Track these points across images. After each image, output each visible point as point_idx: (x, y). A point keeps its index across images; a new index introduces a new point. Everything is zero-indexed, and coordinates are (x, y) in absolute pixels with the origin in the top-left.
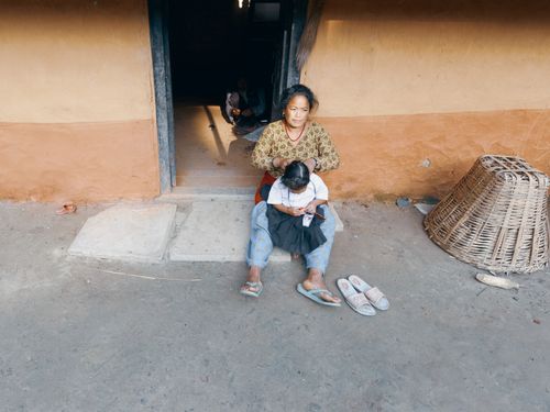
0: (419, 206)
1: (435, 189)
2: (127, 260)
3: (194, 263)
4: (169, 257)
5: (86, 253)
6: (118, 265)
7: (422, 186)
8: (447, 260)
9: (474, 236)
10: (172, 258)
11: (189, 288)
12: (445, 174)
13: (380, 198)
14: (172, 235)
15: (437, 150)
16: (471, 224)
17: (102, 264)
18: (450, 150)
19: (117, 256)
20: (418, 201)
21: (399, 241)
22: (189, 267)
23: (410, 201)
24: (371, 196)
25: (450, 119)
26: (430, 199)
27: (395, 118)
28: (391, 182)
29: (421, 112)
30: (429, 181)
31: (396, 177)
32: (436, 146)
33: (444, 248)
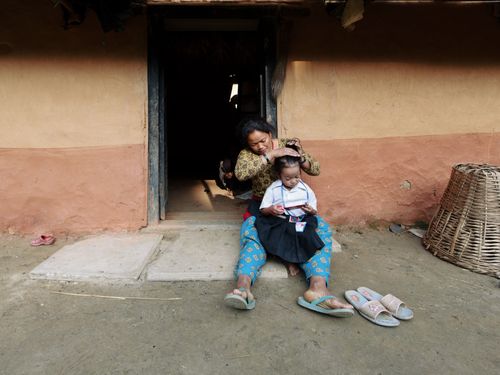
0: (413, 231)
1: (423, 213)
2: (96, 281)
3: (175, 282)
4: (146, 277)
5: (50, 275)
6: (84, 287)
7: (410, 210)
8: (462, 272)
10: (150, 277)
11: (165, 308)
12: (428, 197)
13: (373, 224)
14: (154, 258)
15: (412, 171)
16: (471, 227)
17: (66, 286)
18: (422, 171)
19: (86, 277)
20: (411, 227)
21: (403, 259)
22: (169, 288)
23: (403, 227)
24: (363, 223)
25: (416, 142)
26: (421, 224)
27: (367, 141)
28: (380, 206)
29: (388, 135)
30: (415, 204)
31: (383, 200)
32: (411, 168)
33: (453, 262)
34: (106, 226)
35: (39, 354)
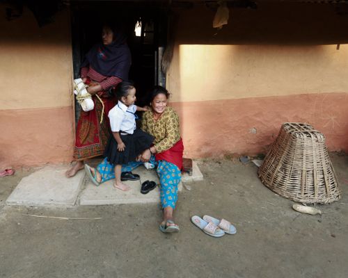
0: (255, 162)
1: (264, 149)
2: (49, 206)
3: (97, 206)
4: (79, 202)
5: (19, 203)
6: (42, 211)
7: (254, 147)
8: (275, 197)
9: (287, 178)
10: (82, 203)
11: (92, 225)
12: (268, 138)
13: (229, 156)
14: (83, 187)
15: (258, 122)
16: (284, 169)
17: (30, 210)
18: (266, 121)
19: (42, 204)
20: (254, 158)
21: (241, 185)
22: (94, 210)
23: (249, 158)
24: (222, 156)
25: (263, 101)
26: (261, 156)
28: (234, 144)
29: (244, 97)
30: (258, 143)
31: (237, 141)
32: (258, 119)
33: (271, 189)
34: (48, 161)
35: (27, 257)
